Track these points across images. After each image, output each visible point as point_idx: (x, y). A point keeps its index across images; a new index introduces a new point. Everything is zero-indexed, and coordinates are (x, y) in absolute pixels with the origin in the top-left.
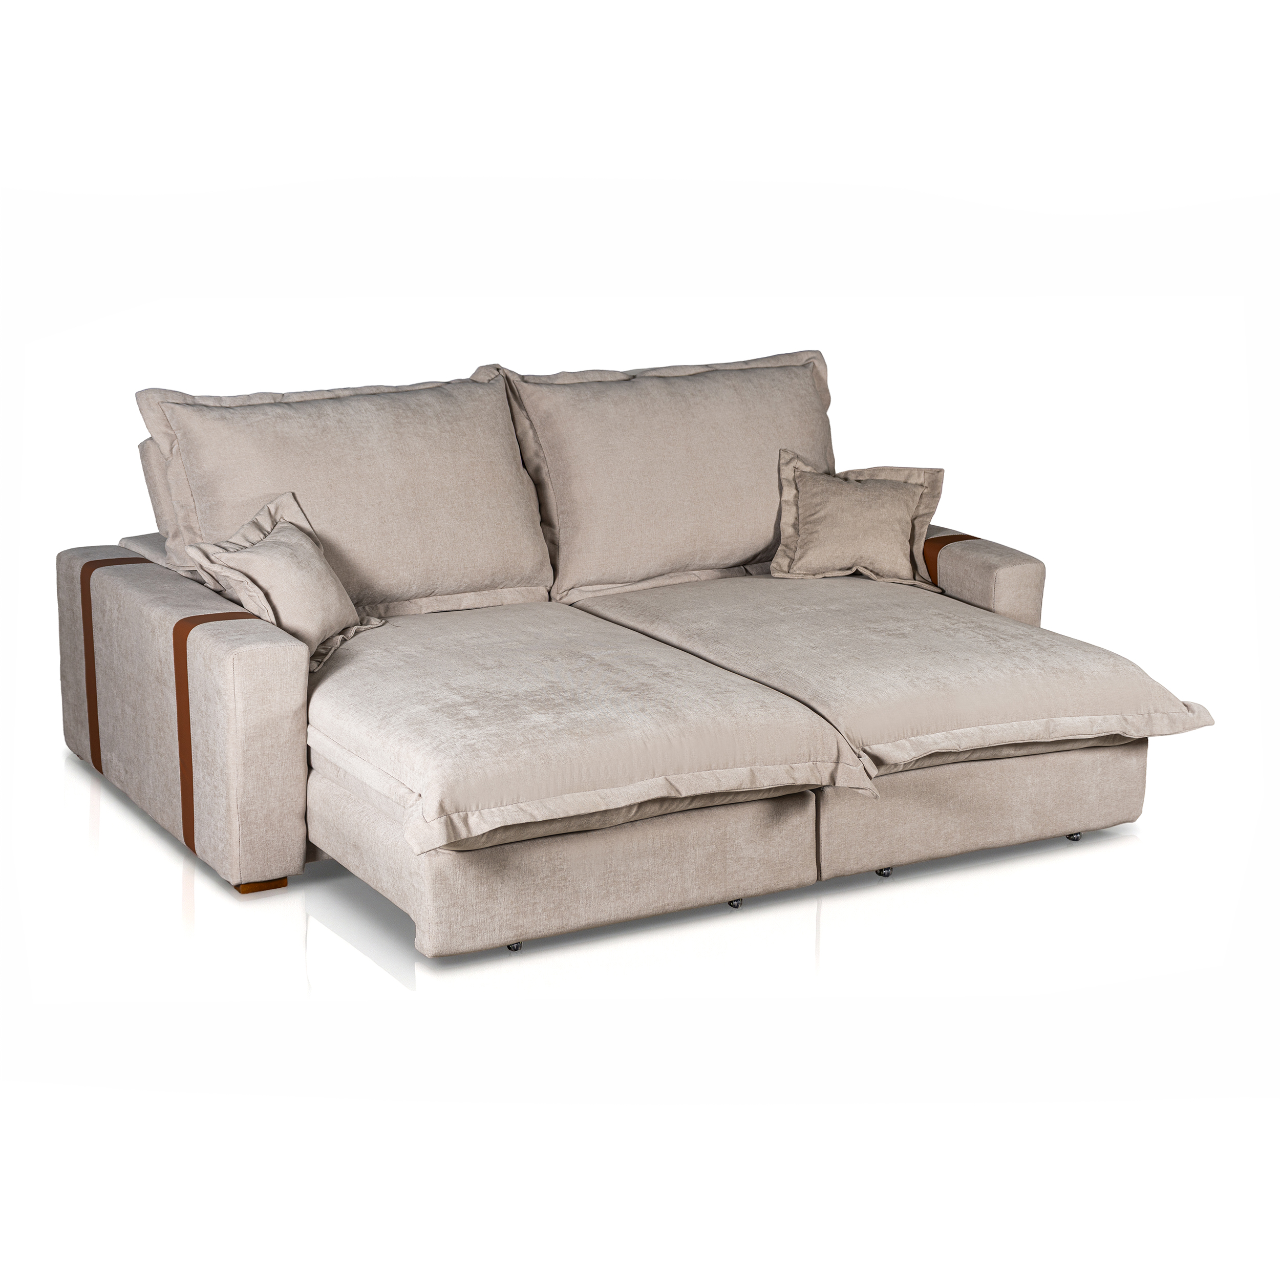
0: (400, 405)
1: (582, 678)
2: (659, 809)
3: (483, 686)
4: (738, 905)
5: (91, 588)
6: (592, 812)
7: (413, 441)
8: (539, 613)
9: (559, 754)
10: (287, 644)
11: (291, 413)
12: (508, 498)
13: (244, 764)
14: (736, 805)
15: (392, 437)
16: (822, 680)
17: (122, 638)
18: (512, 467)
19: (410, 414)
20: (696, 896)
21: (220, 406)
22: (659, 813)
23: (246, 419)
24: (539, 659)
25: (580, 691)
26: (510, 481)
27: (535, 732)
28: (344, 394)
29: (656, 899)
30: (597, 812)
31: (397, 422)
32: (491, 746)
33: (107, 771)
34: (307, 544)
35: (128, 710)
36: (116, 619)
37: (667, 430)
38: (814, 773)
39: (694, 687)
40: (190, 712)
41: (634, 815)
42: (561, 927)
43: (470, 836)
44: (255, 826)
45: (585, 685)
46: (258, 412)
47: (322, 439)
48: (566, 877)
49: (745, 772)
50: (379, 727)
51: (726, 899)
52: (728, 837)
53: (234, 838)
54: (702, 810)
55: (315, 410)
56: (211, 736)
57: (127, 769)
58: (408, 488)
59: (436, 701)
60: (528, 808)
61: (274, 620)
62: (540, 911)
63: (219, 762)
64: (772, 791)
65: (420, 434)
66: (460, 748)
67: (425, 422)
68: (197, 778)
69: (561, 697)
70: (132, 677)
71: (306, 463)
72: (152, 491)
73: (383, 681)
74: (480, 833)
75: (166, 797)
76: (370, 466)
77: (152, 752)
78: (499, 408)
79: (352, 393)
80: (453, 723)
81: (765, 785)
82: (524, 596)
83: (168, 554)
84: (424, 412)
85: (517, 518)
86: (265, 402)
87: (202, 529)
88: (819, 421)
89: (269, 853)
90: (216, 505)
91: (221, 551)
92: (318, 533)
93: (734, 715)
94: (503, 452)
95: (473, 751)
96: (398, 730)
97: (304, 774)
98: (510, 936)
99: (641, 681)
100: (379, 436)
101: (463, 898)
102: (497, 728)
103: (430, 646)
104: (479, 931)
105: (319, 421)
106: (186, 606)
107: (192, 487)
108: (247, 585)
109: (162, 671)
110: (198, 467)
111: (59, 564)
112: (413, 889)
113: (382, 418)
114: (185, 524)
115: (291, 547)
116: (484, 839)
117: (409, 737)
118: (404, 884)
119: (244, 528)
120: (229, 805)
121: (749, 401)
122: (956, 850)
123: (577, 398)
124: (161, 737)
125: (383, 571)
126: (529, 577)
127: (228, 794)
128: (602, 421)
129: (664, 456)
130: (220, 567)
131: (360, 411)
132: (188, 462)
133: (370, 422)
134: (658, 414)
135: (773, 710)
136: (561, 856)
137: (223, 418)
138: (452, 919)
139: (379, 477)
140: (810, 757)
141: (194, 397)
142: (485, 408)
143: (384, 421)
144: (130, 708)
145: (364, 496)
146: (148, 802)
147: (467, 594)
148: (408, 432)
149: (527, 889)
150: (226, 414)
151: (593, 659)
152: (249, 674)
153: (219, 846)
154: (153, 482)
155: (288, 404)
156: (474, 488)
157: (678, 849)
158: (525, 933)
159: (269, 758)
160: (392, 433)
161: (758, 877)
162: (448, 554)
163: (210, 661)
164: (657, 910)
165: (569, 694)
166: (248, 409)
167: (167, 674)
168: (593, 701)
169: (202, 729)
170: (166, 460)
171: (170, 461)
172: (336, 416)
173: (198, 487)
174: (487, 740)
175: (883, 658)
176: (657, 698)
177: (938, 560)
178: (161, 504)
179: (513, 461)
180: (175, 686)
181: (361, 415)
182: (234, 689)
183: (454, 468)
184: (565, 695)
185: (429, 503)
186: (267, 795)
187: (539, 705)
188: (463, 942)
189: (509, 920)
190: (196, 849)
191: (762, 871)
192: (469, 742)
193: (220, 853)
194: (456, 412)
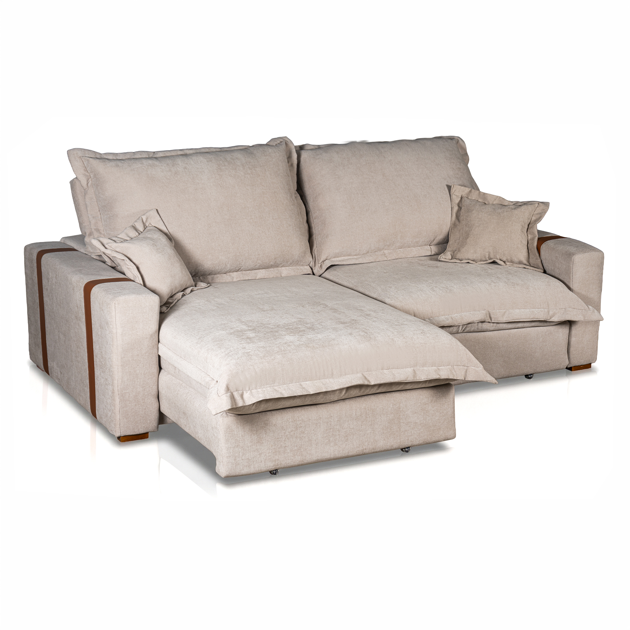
0: (221, 159)
1: (319, 316)
2: (359, 392)
3: (260, 321)
4: (408, 451)
5: (42, 266)
6: (318, 392)
7: (228, 179)
8: (301, 280)
9: (299, 358)
10: (146, 295)
11: (157, 163)
12: (285, 213)
13: (122, 365)
14: (406, 391)
15: (216, 177)
17: (58, 294)
18: (287, 195)
19: (226, 164)
20: (382, 444)
21: (116, 159)
22: (359, 394)
23: (130, 166)
24: (295, 306)
25: (316, 323)
27: (286, 346)
28: (190, 152)
29: (358, 445)
30: (321, 392)
31: (219, 169)
32: (259, 353)
33: (52, 373)
34: (163, 239)
35: (62, 336)
36: (55, 283)
38: (452, 372)
39: (383, 322)
40: (93, 336)
41: (343, 395)
42: (301, 461)
43: (245, 405)
44: (128, 402)
45: (319, 320)
46: (138, 162)
47: (174, 178)
48: (304, 431)
49: (410, 371)
50: (197, 343)
51: (401, 447)
52: (401, 410)
53: (116, 409)
54: (386, 393)
55: (171, 161)
56: (104, 349)
57: (61, 371)
58: (225, 207)
59: (231, 328)
60: (280, 390)
61: (142, 283)
62: (289, 451)
63: (108, 364)
64: (427, 383)
65: (233, 175)
66: (241, 354)
67: (235, 169)
69: (304, 327)
70: (63, 317)
71: (165, 192)
72: (77, 209)
73: (203, 318)
74: (251, 403)
75: (81, 387)
76: (203, 194)
77: (74, 361)
79: (194, 151)
80: (239, 341)
81: (422, 379)
82: (294, 271)
83: (87, 245)
84: (235, 163)
86: (143, 157)
87: (104, 231)
89: (137, 418)
90: (112, 216)
91: (112, 242)
92: (171, 233)
93: (404, 337)
94: (282, 186)
95: (248, 356)
96: (207, 344)
97: (157, 372)
98: (271, 466)
99: (353, 318)
100: (208, 177)
101: (242, 442)
102: (264, 343)
103: (233, 299)
104: (252, 462)
105: (173, 168)
106: (92, 274)
107: (99, 206)
108: (126, 262)
109: (78, 312)
110: (102, 194)
111: (25, 252)
112: (214, 437)
113: (210, 166)
114: (95, 228)
115: (153, 240)
116: (254, 407)
117: (213, 348)
118: (209, 434)
119: (126, 229)
120: (113, 390)
124: (78, 351)
126: (298, 260)
127: (113, 383)
130: (111, 251)
131: (197, 162)
132: (97, 191)
133: (203, 169)
135: (428, 335)
136: (300, 419)
137: (117, 166)
138: (236, 454)
139: (207, 200)
141: (101, 154)
142: (272, 160)
143: (211, 168)
144: (62, 335)
145: (199, 211)
146: (72, 390)
147: (260, 270)
148: (225, 174)
149: (281, 438)
150: (119, 163)
151: (327, 306)
152: (124, 313)
153: (108, 414)
154: (78, 203)
155: (156, 158)
156: (264, 207)
157: (371, 416)
158: (279, 464)
159: (136, 362)
160: (215, 175)
161: (420, 434)
162: (248, 246)
163: (102, 305)
164: (359, 453)
165: (309, 325)
166: (132, 161)
167: (81, 314)
168: (322, 329)
169: (99, 345)
170: (85, 190)
171: (87, 191)
172: (183, 165)
173: (103, 206)
174: (257, 350)
175: (421, 277)
176: (360, 327)
177: (541, 251)
178: (82, 216)
179: (288, 191)
180: (85, 321)
181: (198, 165)
182: (116, 321)
183: (252, 195)
184: (307, 325)
185: (237, 216)
186: (135, 384)
187: (290, 331)
188: (243, 468)
189: (270, 456)
190: (97, 416)
191: (422, 430)
192: (246, 351)
193: (109, 418)
194: (254, 163)
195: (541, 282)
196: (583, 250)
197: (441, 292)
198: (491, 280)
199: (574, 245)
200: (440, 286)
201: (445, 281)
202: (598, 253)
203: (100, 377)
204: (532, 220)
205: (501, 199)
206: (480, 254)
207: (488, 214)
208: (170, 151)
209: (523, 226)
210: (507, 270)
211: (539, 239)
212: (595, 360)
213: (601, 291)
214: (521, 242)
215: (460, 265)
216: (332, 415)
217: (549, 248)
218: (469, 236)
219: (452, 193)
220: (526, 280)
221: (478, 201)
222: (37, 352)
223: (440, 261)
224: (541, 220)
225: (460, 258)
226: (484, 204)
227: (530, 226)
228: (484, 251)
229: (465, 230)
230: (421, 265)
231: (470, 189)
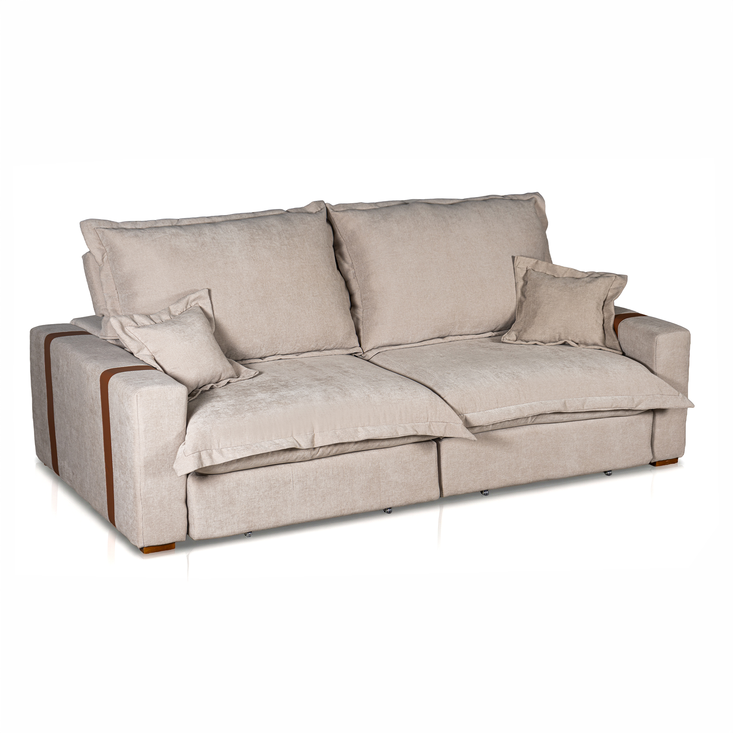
0: (254, 226)
1: (294, 374)
4: (389, 511)
5: (51, 352)
7: (262, 252)
11: (181, 232)
12: (327, 290)
13: (145, 466)
15: (248, 249)
16: (442, 375)
17: (69, 384)
19: (260, 233)
20: (360, 506)
21: (135, 228)
23: (152, 236)
25: (290, 381)
26: (328, 278)
27: (256, 403)
28: (219, 220)
29: (336, 506)
31: (252, 239)
33: (62, 474)
35: (74, 432)
36: (66, 372)
37: (434, 241)
38: (430, 429)
39: (360, 378)
40: (111, 432)
44: (153, 508)
45: (294, 378)
46: (160, 231)
47: (201, 250)
48: (278, 491)
51: (383, 507)
52: (381, 469)
53: (139, 516)
55: (197, 230)
56: (124, 448)
57: (74, 472)
58: (259, 283)
62: (263, 512)
63: (129, 465)
65: (267, 247)
67: (271, 239)
68: (116, 477)
70: (76, 410)
71: (191, 266)
72: (90, 287)
75: (97, 490)
76: (233, 268)
77: (89, 460)
78: (321, 230)
79: (223, 219)
84: (270, 231)
85: (332, 303)
86: (166, 225)
87: (122, 311)
88: (539, 236)
89: (162, 526)
90: (131, 295)
94: (323, 259)
95: (217, 414)
98: (244, 528)
99: (330, 375)
100: (239, 249)
101: (214, 503)
104: (225, 524)
105: (199, 238)
106: (109, 362)
107: (116, 283)
109: (93, 405)
110: (120, 270)
111: (31, 336)
113: (242, 236)
114: (111, 308)
120: (135, 494)
121: (489, 221)
122: (529, 479)
123: (372, 220)
124: (94, 449)
125: (242, 338)
127: (134, 486)
128: (389, 236)
129: (432, 258)
131: (227, 231)
132: (113, 267)
133: (234, 239)
134: (427, 230)
135: (406, 391)
137: (137, 236)
138: (208, 516)
139: (239, 276)
140: (428, 419)
141: (117, 223)
142: (311, 229)
143: (243, 238)
145: (229, 288)
146: (86, 493)
148: (259, 245)
150: (139, 233)
152: (147, 406)
153: (129, 521)
154: (91, 280)
155: (180, 226)
156: (303, 283)
157: (349, 475)
158: (253, 526)
159: (161, 462)
160: (248, 246)
161: (401, 493)
162: (286, 327)
163: (122, 398)
164: (337, 513)
165: (283, 383)
166: (154, 230)
167: (97, 407)
168: (296, 386)
169: (118, 443)
170: (100, 266)
171: (102, 267)
172: (211, 235)
173: (120, 283)
174: (227, 408)
175: (483, 362)
176: (336, 384)
177: (618, 330)
178: (96, 295)
179: (330, 265)
180: (102, 415)
181: (227, 234)
182: (138, 416)
183: (290, 270)
184: (280, 383)
185: (273, 293)
186: (160, 487)
187: (263, 389)
188: (215, 530)
189: (244, 517)
190: (116, 524)
191: (403, 490)
192: (215, 409)
193: (130, 526)
194: (292, 231)
195: (621, 366)
196: (668, 329)
197: (507, 378)
198: (564, 364)
199: (656, 324)
200: (505, 372)
201: (511, 366)
202: (684, 332)
203: (119, 480)
204: (609, 295)
205: (573, 271)
206: (550, 335)
207: (559, 289)
208: (196, 219)
209: (598, 303)
210: (581, 352)
211: (616, 316)
212: (683, 454)
213: (688, 375)
214: (596, 321)
215: (526, 346)
216: (308, 474)
217: (628, 327)
218: (537, 314)
219: (516, 266)
220: (604, 363)
221: (546, 273)
222: (45, 449)
223: (503, 343)
224: (618, 295)
225: (526, 339)
226: (553, 277)
227: (606, 303)
228: (554, 332)
229: (533, 307)
230: (482, 347)
231: (536, 260)
